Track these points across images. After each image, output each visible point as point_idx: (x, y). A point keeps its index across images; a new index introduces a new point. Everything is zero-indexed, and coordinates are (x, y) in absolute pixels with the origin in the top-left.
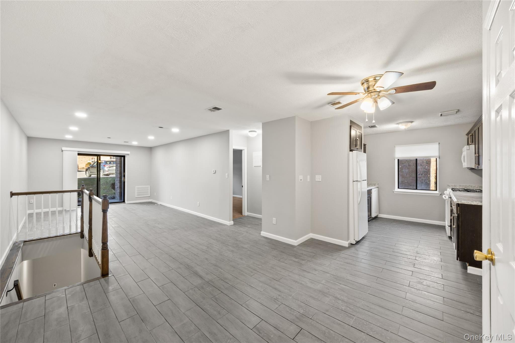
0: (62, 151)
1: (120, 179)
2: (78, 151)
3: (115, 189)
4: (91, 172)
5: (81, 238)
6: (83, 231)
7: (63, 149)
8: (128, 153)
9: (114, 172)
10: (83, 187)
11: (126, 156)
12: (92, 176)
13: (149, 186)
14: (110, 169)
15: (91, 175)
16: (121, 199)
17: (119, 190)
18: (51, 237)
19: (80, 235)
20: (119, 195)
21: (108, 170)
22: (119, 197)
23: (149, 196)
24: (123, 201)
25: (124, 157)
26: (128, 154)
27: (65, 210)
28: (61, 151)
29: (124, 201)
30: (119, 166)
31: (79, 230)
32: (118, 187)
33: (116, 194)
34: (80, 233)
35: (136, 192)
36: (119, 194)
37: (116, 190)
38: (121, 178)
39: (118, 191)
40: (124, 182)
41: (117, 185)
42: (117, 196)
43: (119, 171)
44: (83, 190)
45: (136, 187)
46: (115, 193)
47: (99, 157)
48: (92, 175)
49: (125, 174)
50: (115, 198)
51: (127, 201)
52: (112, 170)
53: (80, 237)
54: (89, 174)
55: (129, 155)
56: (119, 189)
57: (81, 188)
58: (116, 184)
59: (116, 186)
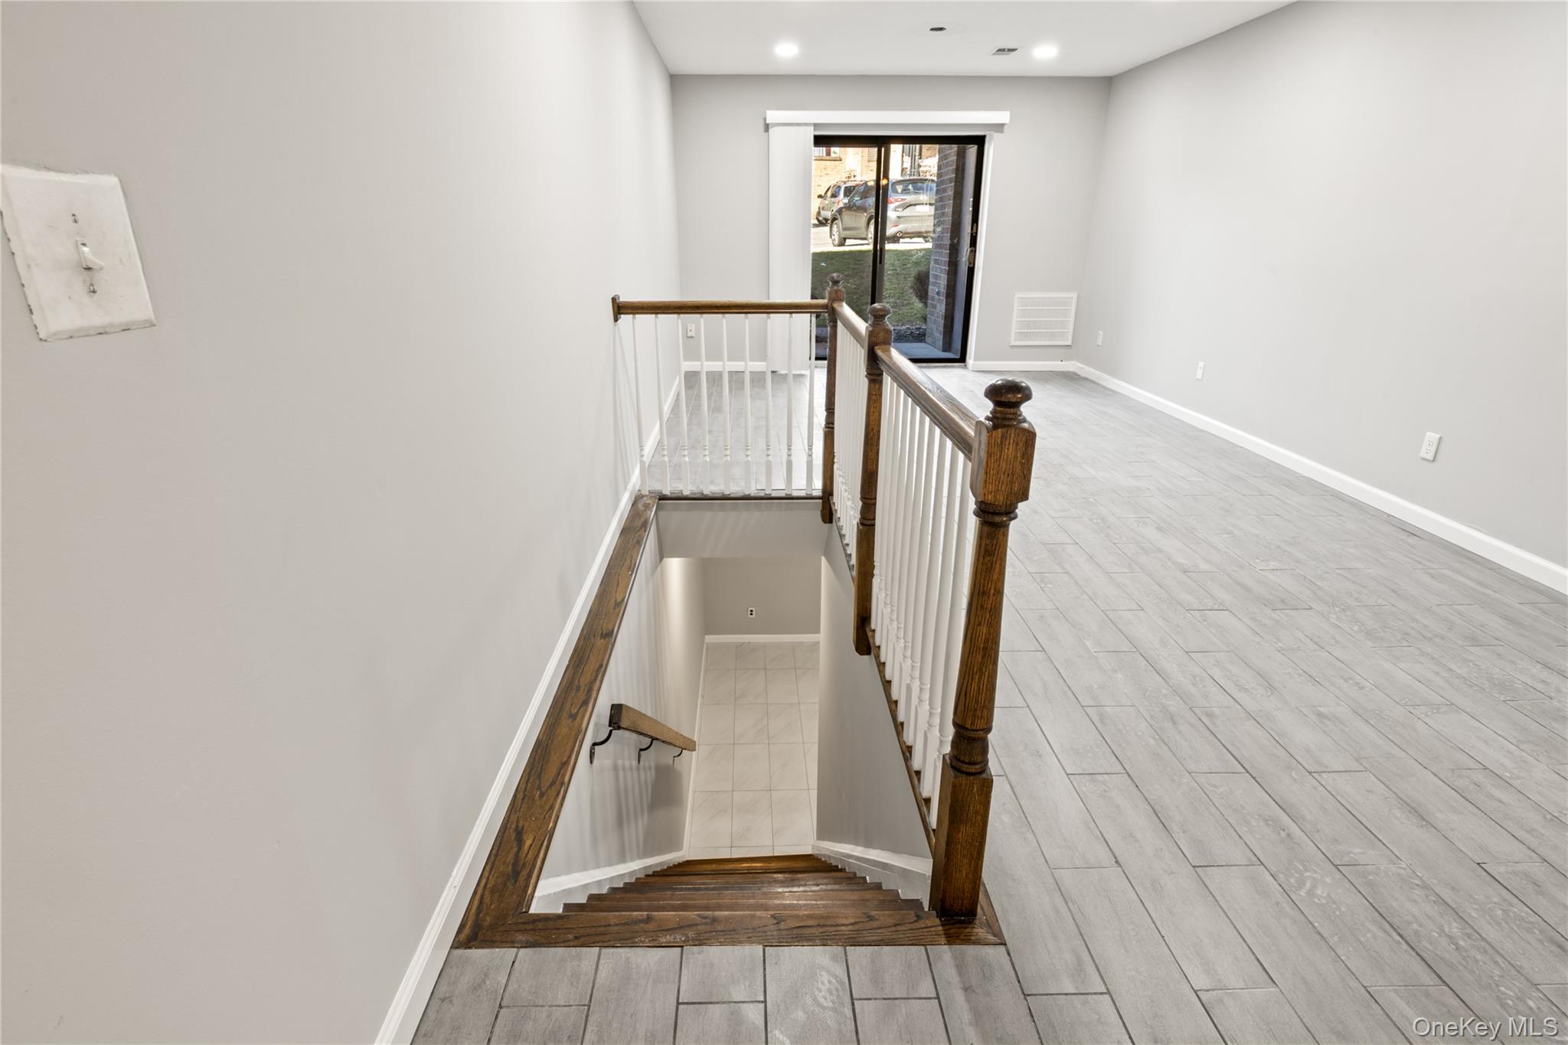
0: (767, 127)
1: (950, 254)
2: (816, 126)
3: (926, 299)
4: (845, 229)
5: (824, 521)
6: (831, 494)
7: (773, 116)
8: (1001, 117)
9: (928, 225)
10: (835, 288)
11: (991, 136)
12: (848, 242)
13: (1074, 295)
14: (907, 212)
15: (845, 239)
16: (947, 347)
17: (944, 307)
18: (732, 496)
19: (821, 505)
20: (941, 329)
21: (898, 217)
22: (941, 337)
23: (1069, 343)
24: (958, 357)
25: (980, 141)
26: (999, 127)
27: (773, 372)
28: (762, 127)
29: (962, 359)
30: (950, 193)
31: (818, 485)
32: (938, 293)
33: (928, 320)
34: (821, 501)
35: (1015, 318)
36: (942, 322)
37: (929, 302)
38: (954, 250)
39: (938, 310)
40: (971, 271)
41: (938, 284)
42: (936, 328)
43: (950, 218)
44: (835, 305)
45: (1019, 295)
46: (925, 319)
47: (883, 149)
48: (847, 240)
49: (976, 233)
50: (924, 335)
51: (975, 360)
52: (920, 218)
53: (819, 513)
54: (839, 235)
55: (1002, 132)
56: (943, 298)
57: (827, 295)
58: (931, 279)
59: (930, 287)
